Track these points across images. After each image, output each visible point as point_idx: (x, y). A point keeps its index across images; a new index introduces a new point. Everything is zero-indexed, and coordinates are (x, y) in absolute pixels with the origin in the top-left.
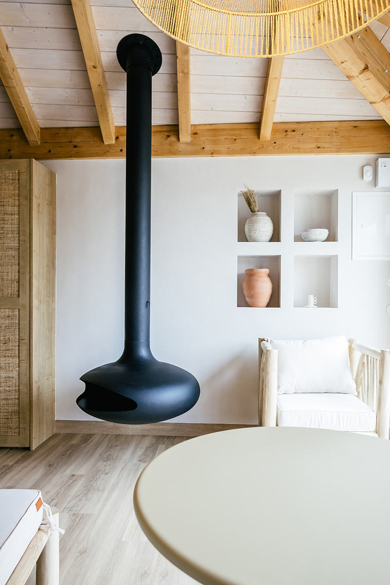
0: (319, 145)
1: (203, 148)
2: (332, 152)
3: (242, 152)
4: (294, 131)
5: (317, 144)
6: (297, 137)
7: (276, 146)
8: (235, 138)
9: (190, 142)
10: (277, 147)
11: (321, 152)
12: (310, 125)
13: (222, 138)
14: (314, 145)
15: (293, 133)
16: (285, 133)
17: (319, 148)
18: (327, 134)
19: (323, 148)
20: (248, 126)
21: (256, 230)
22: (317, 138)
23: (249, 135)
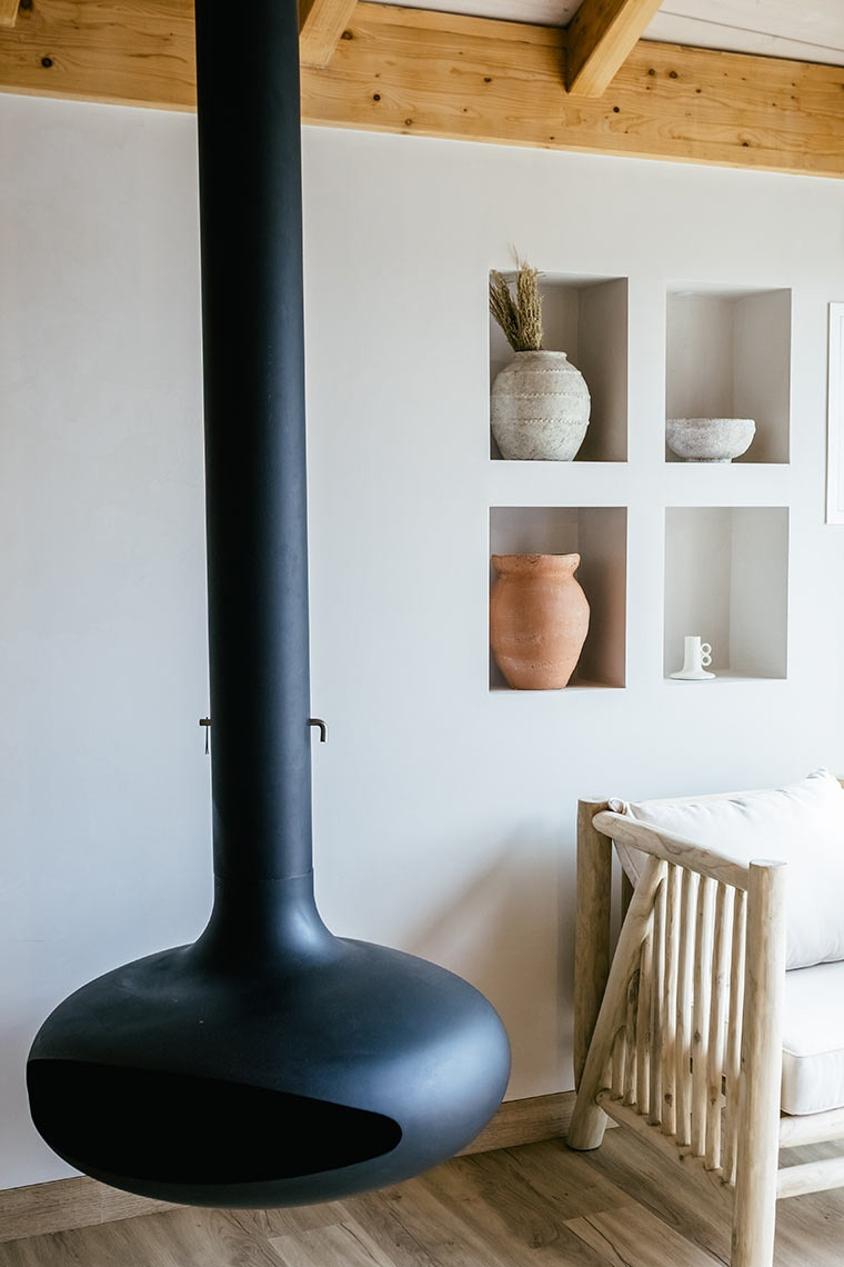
0: (746, 137)
1: (377, 98)
2: (781, 164)
3: (509, 129)
4: (673, 75)
5: (739, 130)
6: (683, 100)
7: (618, 122)
8: (486, 72)
9: (328, 69)
10: (623, 127)
11: (751, 162)
12: (719, 62)
13: (445, 65)
14: (730, 135)
15: (671, 82)
16: (645, 79)
17: (745, 145)
18: (771, 102)
19: (759, 146)
20: (532, 36)
21: (548, 418)
22: (742, 111)
23: (534, 70)
